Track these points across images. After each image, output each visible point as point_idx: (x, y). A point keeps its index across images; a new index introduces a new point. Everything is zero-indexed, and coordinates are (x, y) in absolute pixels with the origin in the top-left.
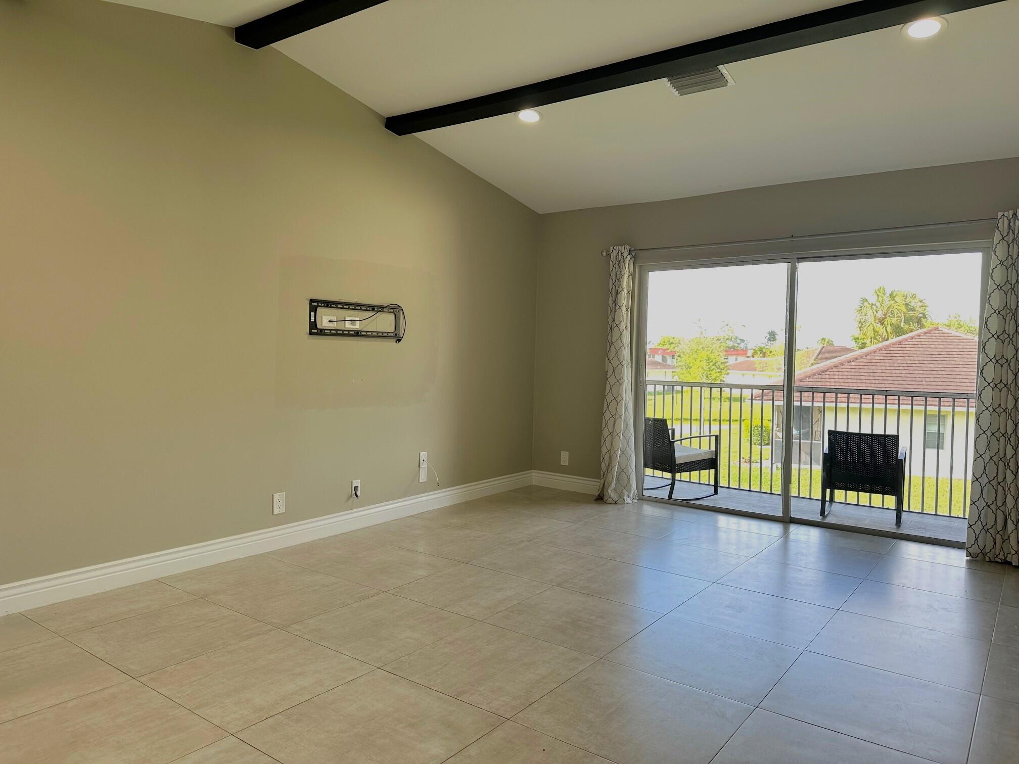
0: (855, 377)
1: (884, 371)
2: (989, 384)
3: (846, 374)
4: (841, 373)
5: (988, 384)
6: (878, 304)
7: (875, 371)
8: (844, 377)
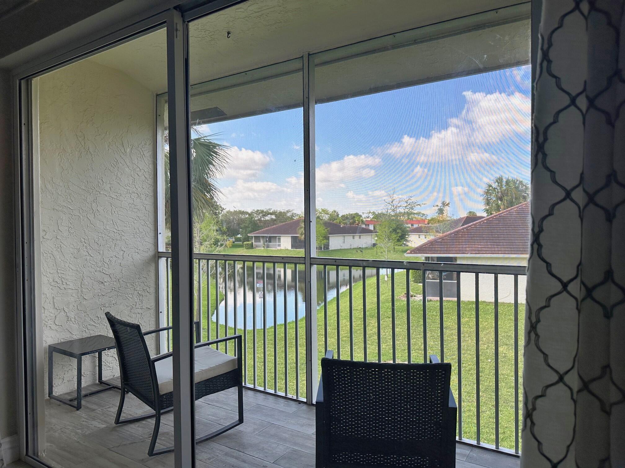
0: (479, 236)
1: (499, 231)
2: (565, 286)
3: (473, 233)
4: (469, 233)
5: (559, 287)
6: (498, 188)
7: (493, 231)
8: (472, 236)
